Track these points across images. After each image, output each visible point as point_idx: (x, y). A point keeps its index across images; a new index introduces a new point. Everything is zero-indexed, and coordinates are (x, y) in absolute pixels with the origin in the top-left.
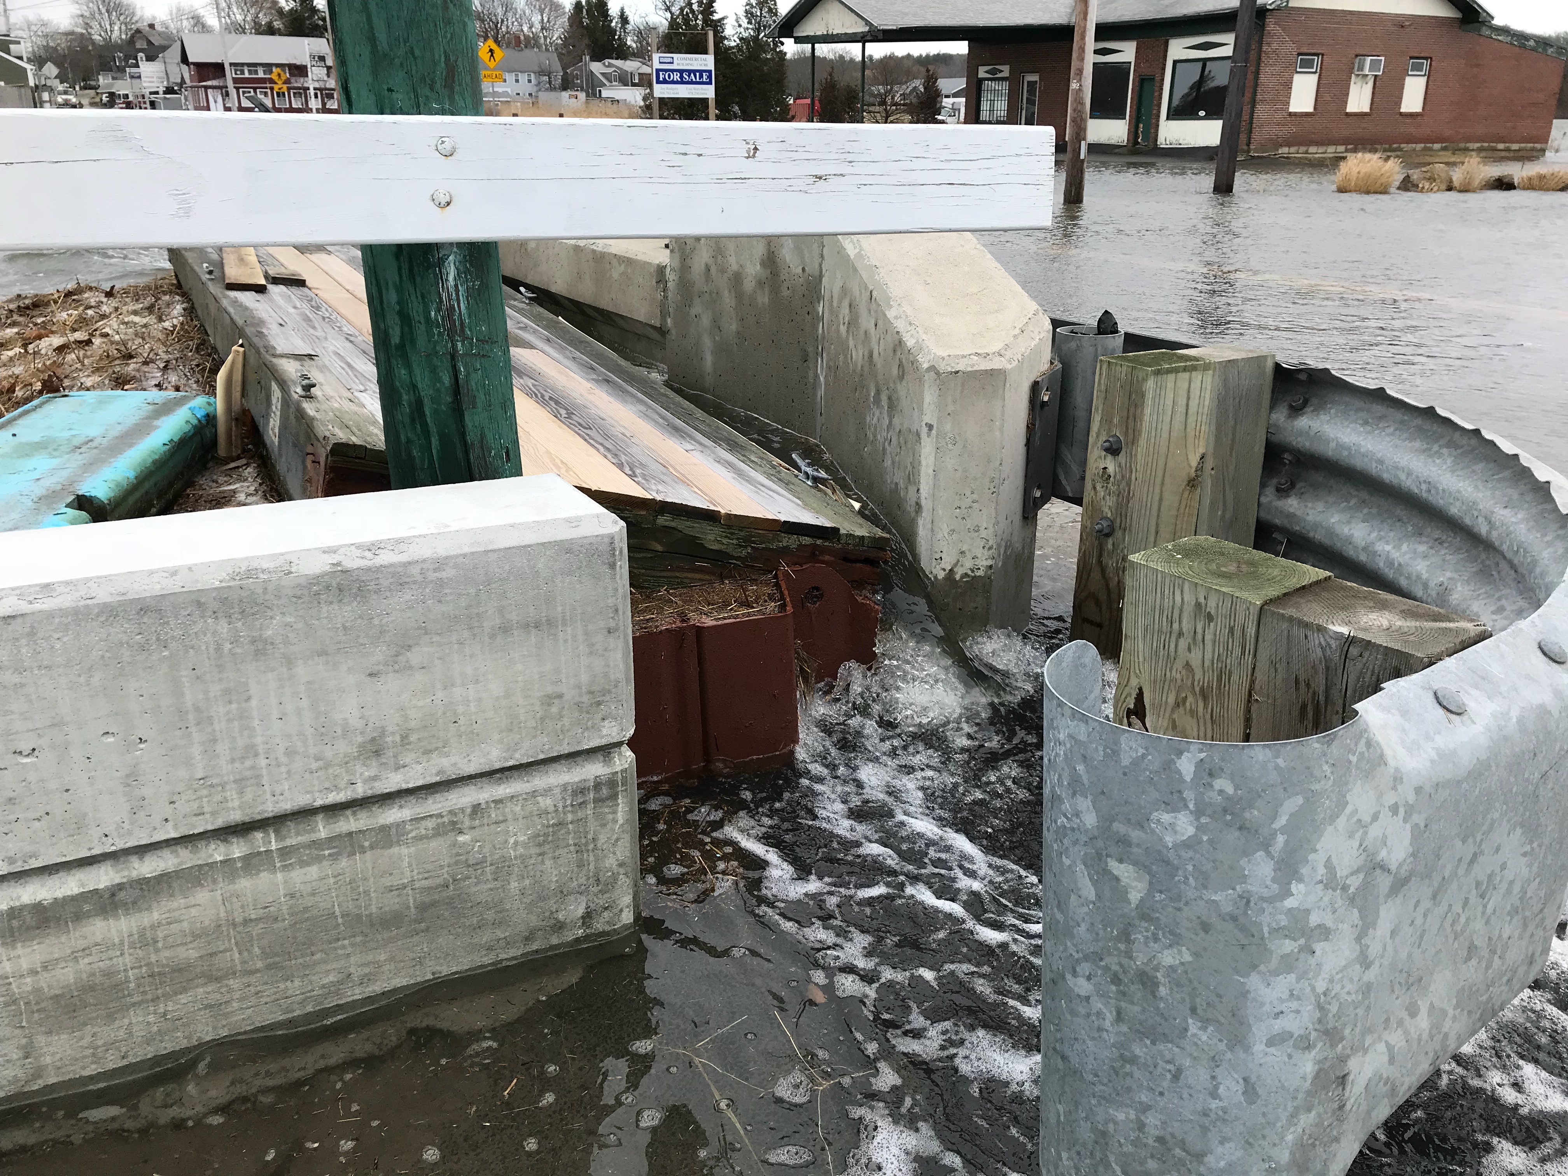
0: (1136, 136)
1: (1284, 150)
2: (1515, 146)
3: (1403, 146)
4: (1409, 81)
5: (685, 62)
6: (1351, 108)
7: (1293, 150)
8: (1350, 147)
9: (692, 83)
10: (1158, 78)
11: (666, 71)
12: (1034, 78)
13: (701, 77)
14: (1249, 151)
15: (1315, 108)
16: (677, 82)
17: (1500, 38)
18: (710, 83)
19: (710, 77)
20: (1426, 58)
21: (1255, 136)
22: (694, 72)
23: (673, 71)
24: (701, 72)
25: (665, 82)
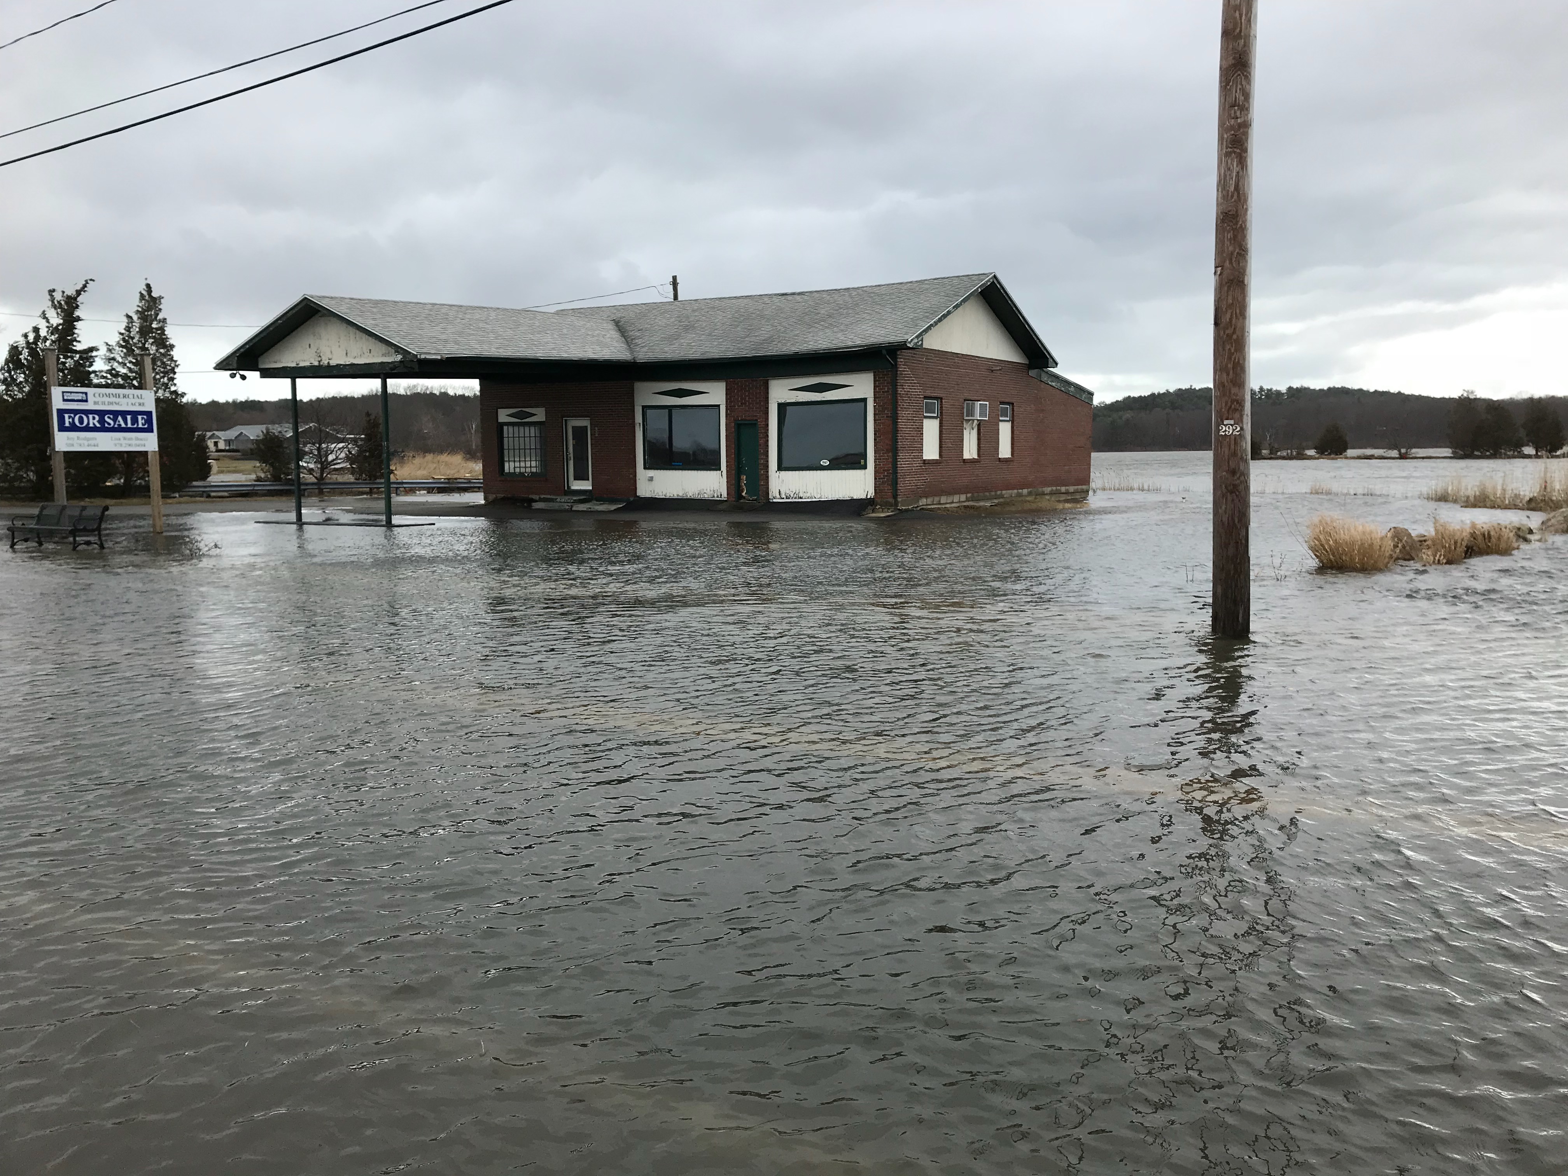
0: (739, 490)
1: (923, 502)
2: (1072, 489)
3: (1004, 492)
4: (1001, 425)
5: (106, 399)
6: (967, 456)
7: (929, 501)
8: (969, 495)
9: (120, 429)
10: (761, 424)
11: (75, 412)
12: (584, 422)
13: (135, 421)
14: (896, 504)
15: (940, 455)
16: (95, 429)
17: (1053, 384)
18: (150, 430)
19: (149, 421)
20: (1008, 403)
21: (901, 486)
22: (124, 414)
23: (87, 412)
24: (135, 414)
25: (73, 428)
